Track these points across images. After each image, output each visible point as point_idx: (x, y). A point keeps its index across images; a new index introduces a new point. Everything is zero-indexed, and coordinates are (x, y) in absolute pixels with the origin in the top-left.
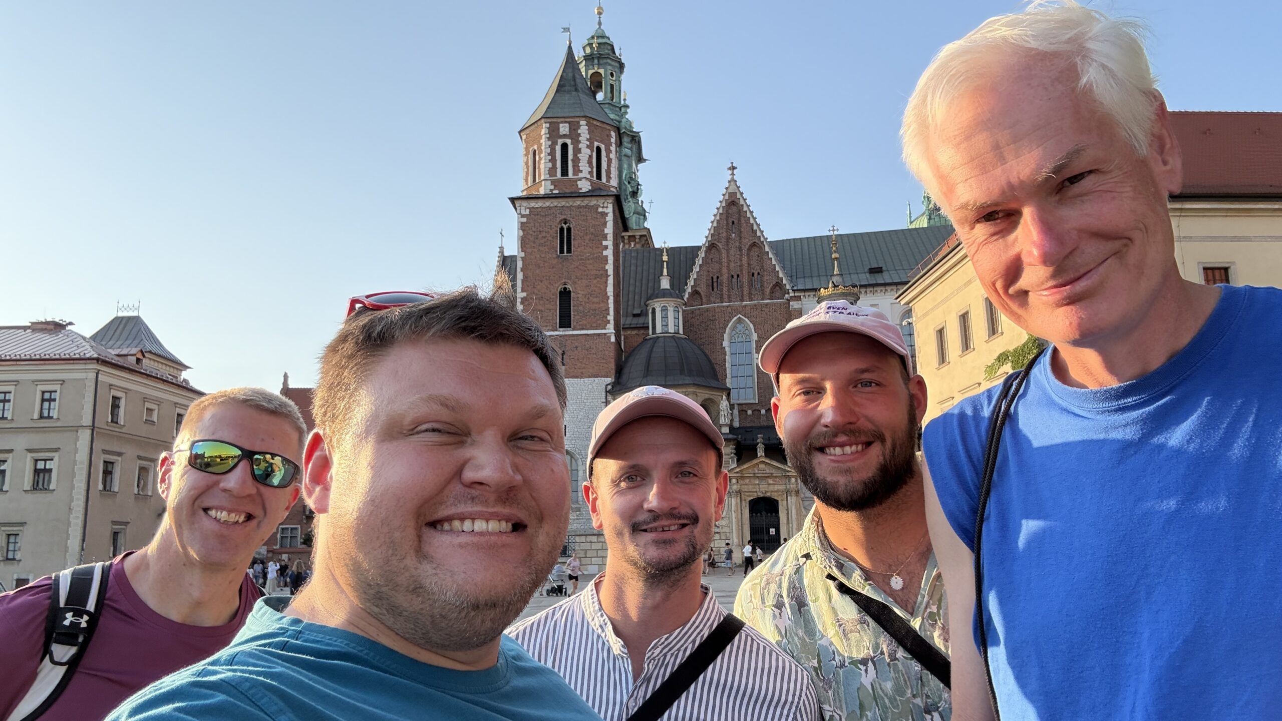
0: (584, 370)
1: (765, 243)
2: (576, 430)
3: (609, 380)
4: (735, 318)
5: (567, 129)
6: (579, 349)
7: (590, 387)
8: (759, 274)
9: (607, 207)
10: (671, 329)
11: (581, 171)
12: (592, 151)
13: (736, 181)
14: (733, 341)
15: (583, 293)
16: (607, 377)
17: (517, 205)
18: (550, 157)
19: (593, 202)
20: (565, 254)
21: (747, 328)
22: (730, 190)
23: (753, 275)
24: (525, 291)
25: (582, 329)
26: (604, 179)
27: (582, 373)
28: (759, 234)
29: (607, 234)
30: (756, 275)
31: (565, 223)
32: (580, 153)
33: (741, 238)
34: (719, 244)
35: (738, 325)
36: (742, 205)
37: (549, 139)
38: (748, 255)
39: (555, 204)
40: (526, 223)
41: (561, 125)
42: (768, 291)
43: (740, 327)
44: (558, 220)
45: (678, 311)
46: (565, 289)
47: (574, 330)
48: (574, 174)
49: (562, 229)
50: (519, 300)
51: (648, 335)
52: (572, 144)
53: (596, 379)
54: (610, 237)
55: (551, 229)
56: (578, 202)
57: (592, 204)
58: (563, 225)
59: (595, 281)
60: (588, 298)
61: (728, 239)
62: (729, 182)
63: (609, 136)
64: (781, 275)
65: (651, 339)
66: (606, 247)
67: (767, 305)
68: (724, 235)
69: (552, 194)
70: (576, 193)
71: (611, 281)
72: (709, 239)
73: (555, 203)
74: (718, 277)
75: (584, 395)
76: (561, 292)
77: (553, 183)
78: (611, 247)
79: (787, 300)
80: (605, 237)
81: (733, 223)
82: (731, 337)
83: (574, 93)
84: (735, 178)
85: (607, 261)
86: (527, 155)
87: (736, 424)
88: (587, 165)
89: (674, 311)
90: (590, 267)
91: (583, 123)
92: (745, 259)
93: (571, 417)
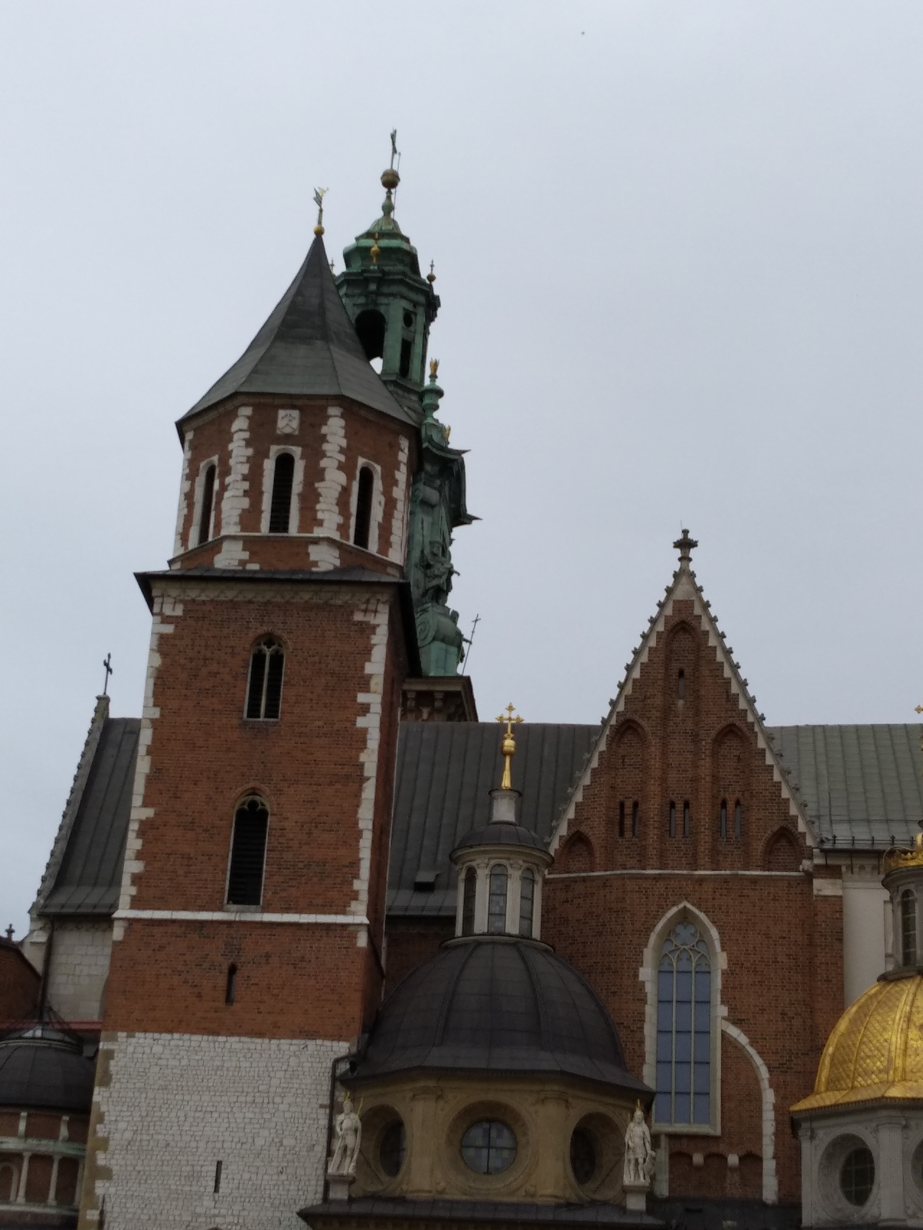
0: (279, 1018)
1: (756, 729)
2: (246, 1176)
3: (343, 1048)
4: (674, 910)
5: (295, 424)
6: (275, 960)
7: (293, 1061)
8: (738, 803)
9: (376, 612)
10: (512, 926)
11: (320, 523)
12: (350, 477)
13: (692, 575)
14: (666, 968)
15: (296, 817)
16: (339, 1038)
17: (155, 593)
18: (246, 485)
19: (343, 597)
20: (261, 719)
21: (703, 939)
22: (679, 595)
23: (724, 804)
24: (153, 805)
25: (288, 910)
26: (373, 547)
27: (276, 1025)
28: (742, 705)
29: (370, 676)
30: (731, 805)
31: (269, 644)
32: (322, 479)
33: (697, 713)
34: (644, 723)
35: (680, 929)
36: (706, 633)
37: (248, 443)
38: (714, 755)
39: (249, 596)
41: (282, 413)
42: (759, 847)
43: (685, 933)
44: (250, 635)
45: (533, 881)
46: (253, 804)
47: (265, 910)
48: (301, 529)
49: (259, 659)
50: (134, 826)
51: (452, 936)
52: (303, 457)
53: (311, 1044)
54: (378, 684)
55: (233, 654)
56: (306, 595)
57: (339, 602)
58: (265, 648)
59: (330, 791)
60: (310, 833)
61: (667, 711)
62: (676, 576)
63: (395, 448)
64: (793, 810)
65: (457, 947)
66: (365, 709)
67: (755, 880)
68: (658, 701)
69: (244, 571)
70: (301, 571)
71: (369, 792)
72: (621, 707)
73: (249, 593)
74: (636, 805)
75: (274, 1082)
76: (241, 814)
77: (249, 544)
78: (376, 708)
79: (806, 872)
80: (364, 684)
81: (681, 674)
82: (662, 959)
83: (319, 343)
84: (692, 567)
85: (364, 742)
86: (191, 476)
87: (663, 1190)
88: (336, 509)
89: (523, 879)
90: (320, 754)
91: (333, 411)
92: (706, 764)
93: (236, 1140)
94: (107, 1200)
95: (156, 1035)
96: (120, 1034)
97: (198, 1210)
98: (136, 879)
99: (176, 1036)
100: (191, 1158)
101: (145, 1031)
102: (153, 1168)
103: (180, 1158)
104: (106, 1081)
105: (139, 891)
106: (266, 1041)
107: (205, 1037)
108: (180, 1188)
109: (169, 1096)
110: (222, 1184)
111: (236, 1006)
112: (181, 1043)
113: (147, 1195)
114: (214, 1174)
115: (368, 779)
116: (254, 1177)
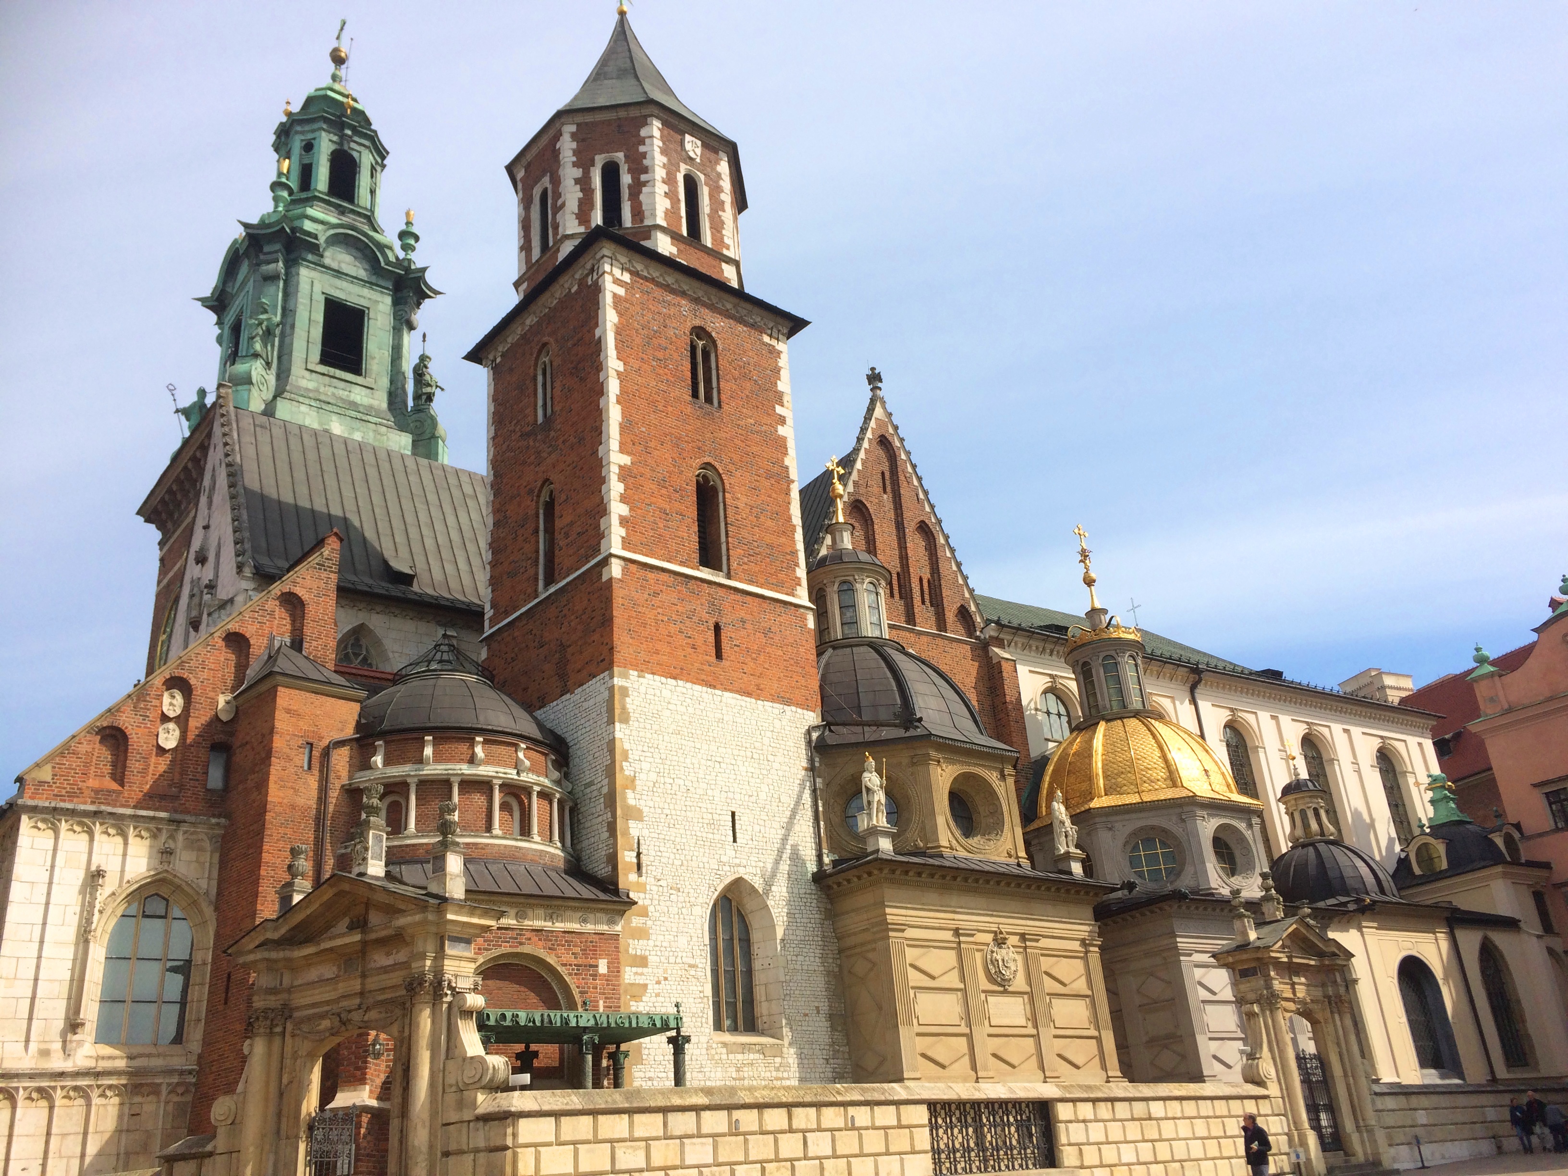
0: (760, 681)
2: (757, 828)
3: (813, 718)
5: (699, 151)
6: (747, 625)
7: (777, 723)
9: (778, 340)
11: (727, 247)
13: (883, 402)
15: (744, 499)
16: (808, 708)
17: (605, 252)
18: (666, 188)
19: (755, 318)
20: (703, 403)
22: (878, 414)
24: (628, 453)
25: (751, 582)
27: (759, 688)
28: (928, 509)
29: (783, 392)
31: (702, 337)
32: (724, 210)
33: (899, 507)
34: (868, 505)
36: (899, 449)
37: (663, 152)
40: (626, 300)
41: (688, 137)
42: (950, 616)
44: (689, 325)
46: (706, 478)
48: (713, 243)
49: (693, 350)
50: (614, 469)
52: (706, 184)
53: (788, 710)
54: (789, 402)
55: (676, 335)
56: (727, 305)
57: (751, 321)
58: (697, 340)
59: (767, 484)
60: (757, 517)
61: (879, 501)
62: (871, 400)
66: (782, 420)
69: (677, 261)
73: (683, 284)
75: (766, 741)
76: (699, 484)
77: (676, 240)
78: (789, 422)
80: (779, 398)
81: (883, 475)
84: (882, 396)
90: (754, 449)
91: (723, 156)
92: (910, 546)
93: (744, 792)
94: (642, 842)
95: (663, 679)
96: (631, 672)
97: (724, 859)
98: (624, 521)
99: (680, 683)
100: (709, 806)
101: (653, 673)
102: (678, 813)
103: (700, 805)
104: (625, 720)
105: (627, 533)
106: (753, 700)
107: (705, 689)
108: (704, 835)
109: (683, 742)
110: (738, 835)
111: (725, 663)
112: (684, 690)
113: (678, 840)
114: (730, 824)
115: (793, 481)
116: (762, 828)
